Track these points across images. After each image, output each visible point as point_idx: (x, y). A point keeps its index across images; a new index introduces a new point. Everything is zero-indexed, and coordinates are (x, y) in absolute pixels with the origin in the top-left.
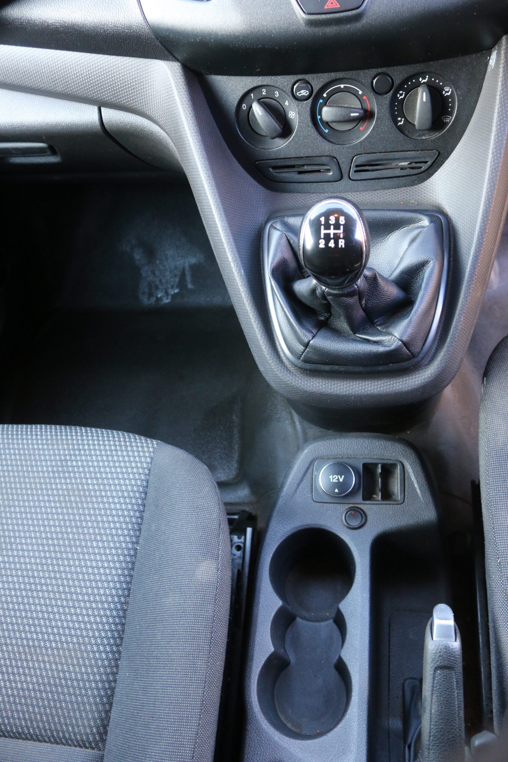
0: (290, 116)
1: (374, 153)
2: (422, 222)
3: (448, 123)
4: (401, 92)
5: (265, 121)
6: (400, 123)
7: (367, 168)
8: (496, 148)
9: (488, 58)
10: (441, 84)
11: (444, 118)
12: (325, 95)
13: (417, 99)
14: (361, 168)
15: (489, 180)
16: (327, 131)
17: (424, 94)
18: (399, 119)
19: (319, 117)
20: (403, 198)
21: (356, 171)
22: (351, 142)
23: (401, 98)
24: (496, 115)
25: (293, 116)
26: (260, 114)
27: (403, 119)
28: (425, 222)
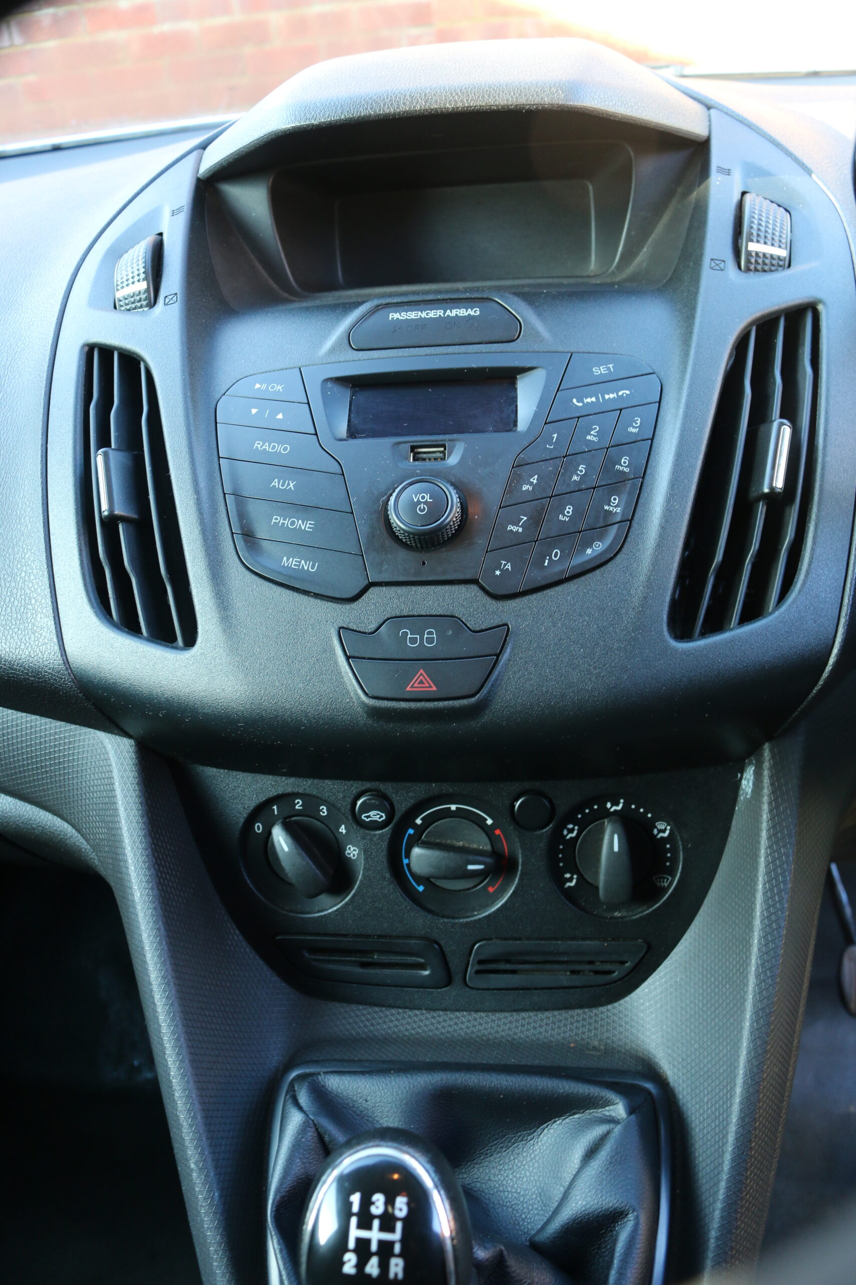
0: (349, 854)
1: (516, 939)
2: (612, 1107)
3: (665, 890)
4: (570, 826)
5: (294, 865)
6: (568, 884)
7: (502, 966)
8: (763, 965)
9: (739, 775)
10: (649, 815)
11: (657, 879)
12: (419, 821)
13: (602, 840)
14: (487, 966)
15: (751, 1033)
16: (421, 888)
17: (616, 837)
18: (568, 876)
19: (406, 861)
20: (577, 1035)
21: (478, 972)
22: (469, 914)
23: (571, 838)
24: (759, 897)
25: (354, 855)
26: (286, 849)
27: (575, 876)
28: (619, 1109)
